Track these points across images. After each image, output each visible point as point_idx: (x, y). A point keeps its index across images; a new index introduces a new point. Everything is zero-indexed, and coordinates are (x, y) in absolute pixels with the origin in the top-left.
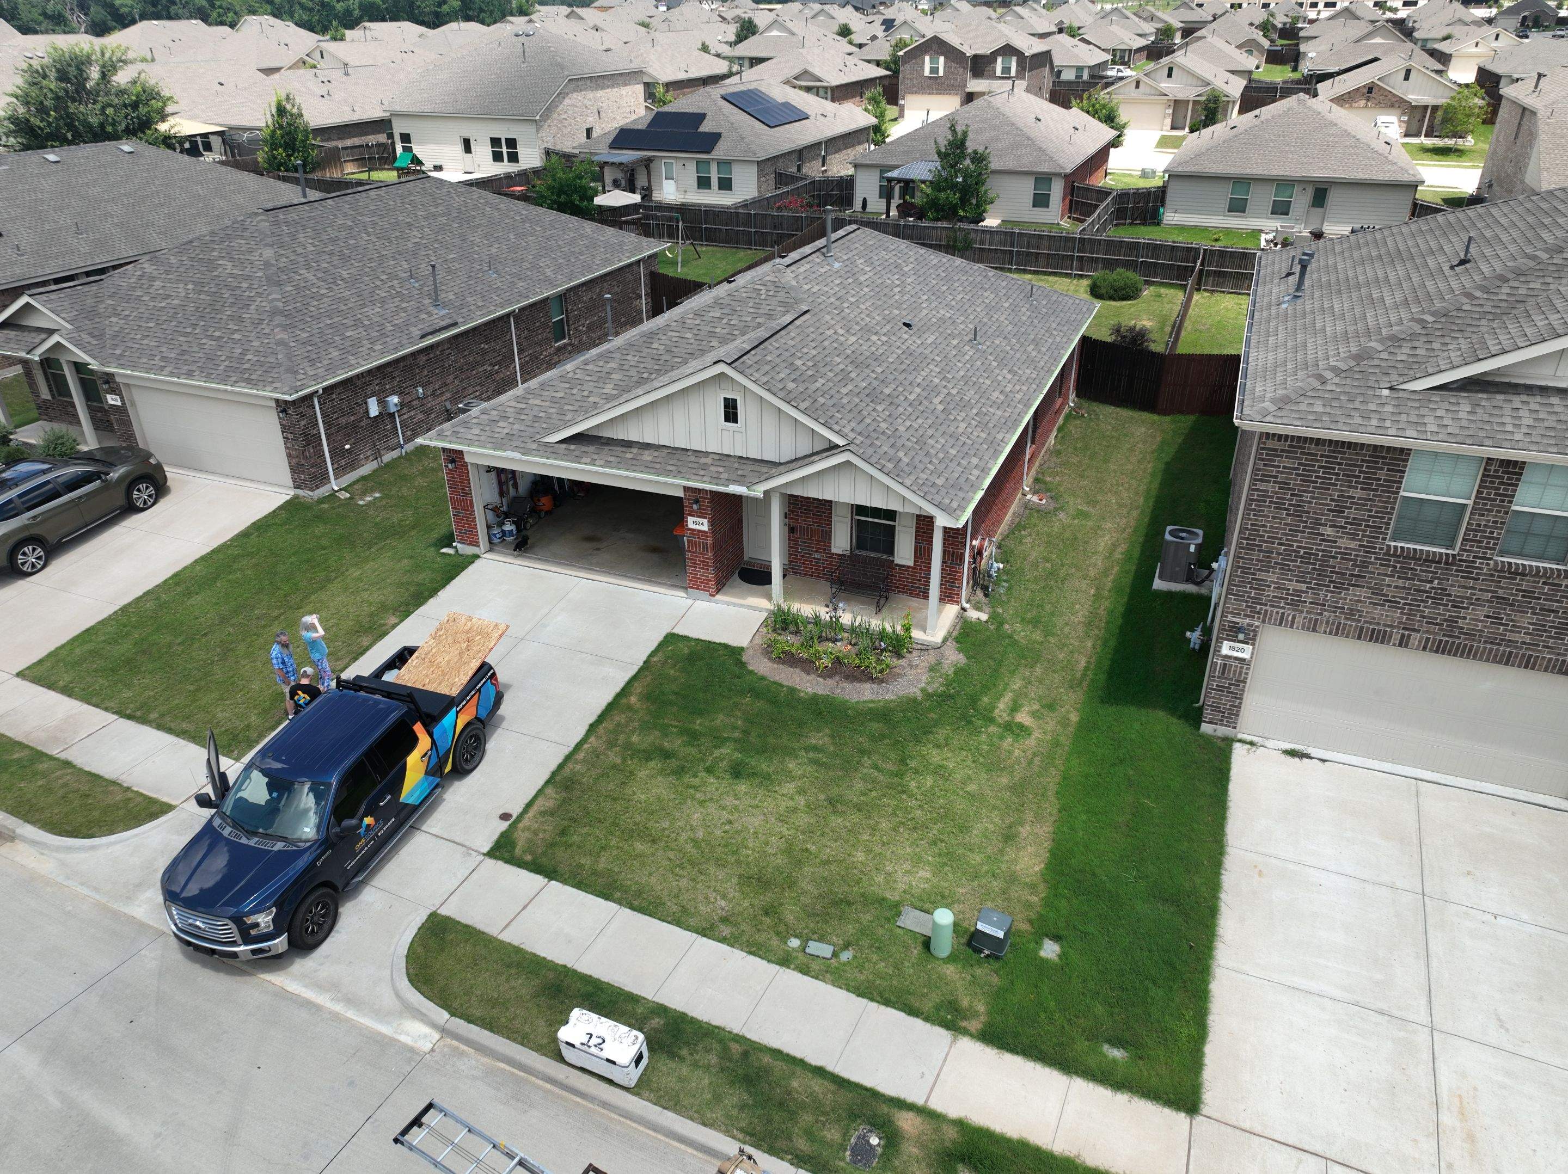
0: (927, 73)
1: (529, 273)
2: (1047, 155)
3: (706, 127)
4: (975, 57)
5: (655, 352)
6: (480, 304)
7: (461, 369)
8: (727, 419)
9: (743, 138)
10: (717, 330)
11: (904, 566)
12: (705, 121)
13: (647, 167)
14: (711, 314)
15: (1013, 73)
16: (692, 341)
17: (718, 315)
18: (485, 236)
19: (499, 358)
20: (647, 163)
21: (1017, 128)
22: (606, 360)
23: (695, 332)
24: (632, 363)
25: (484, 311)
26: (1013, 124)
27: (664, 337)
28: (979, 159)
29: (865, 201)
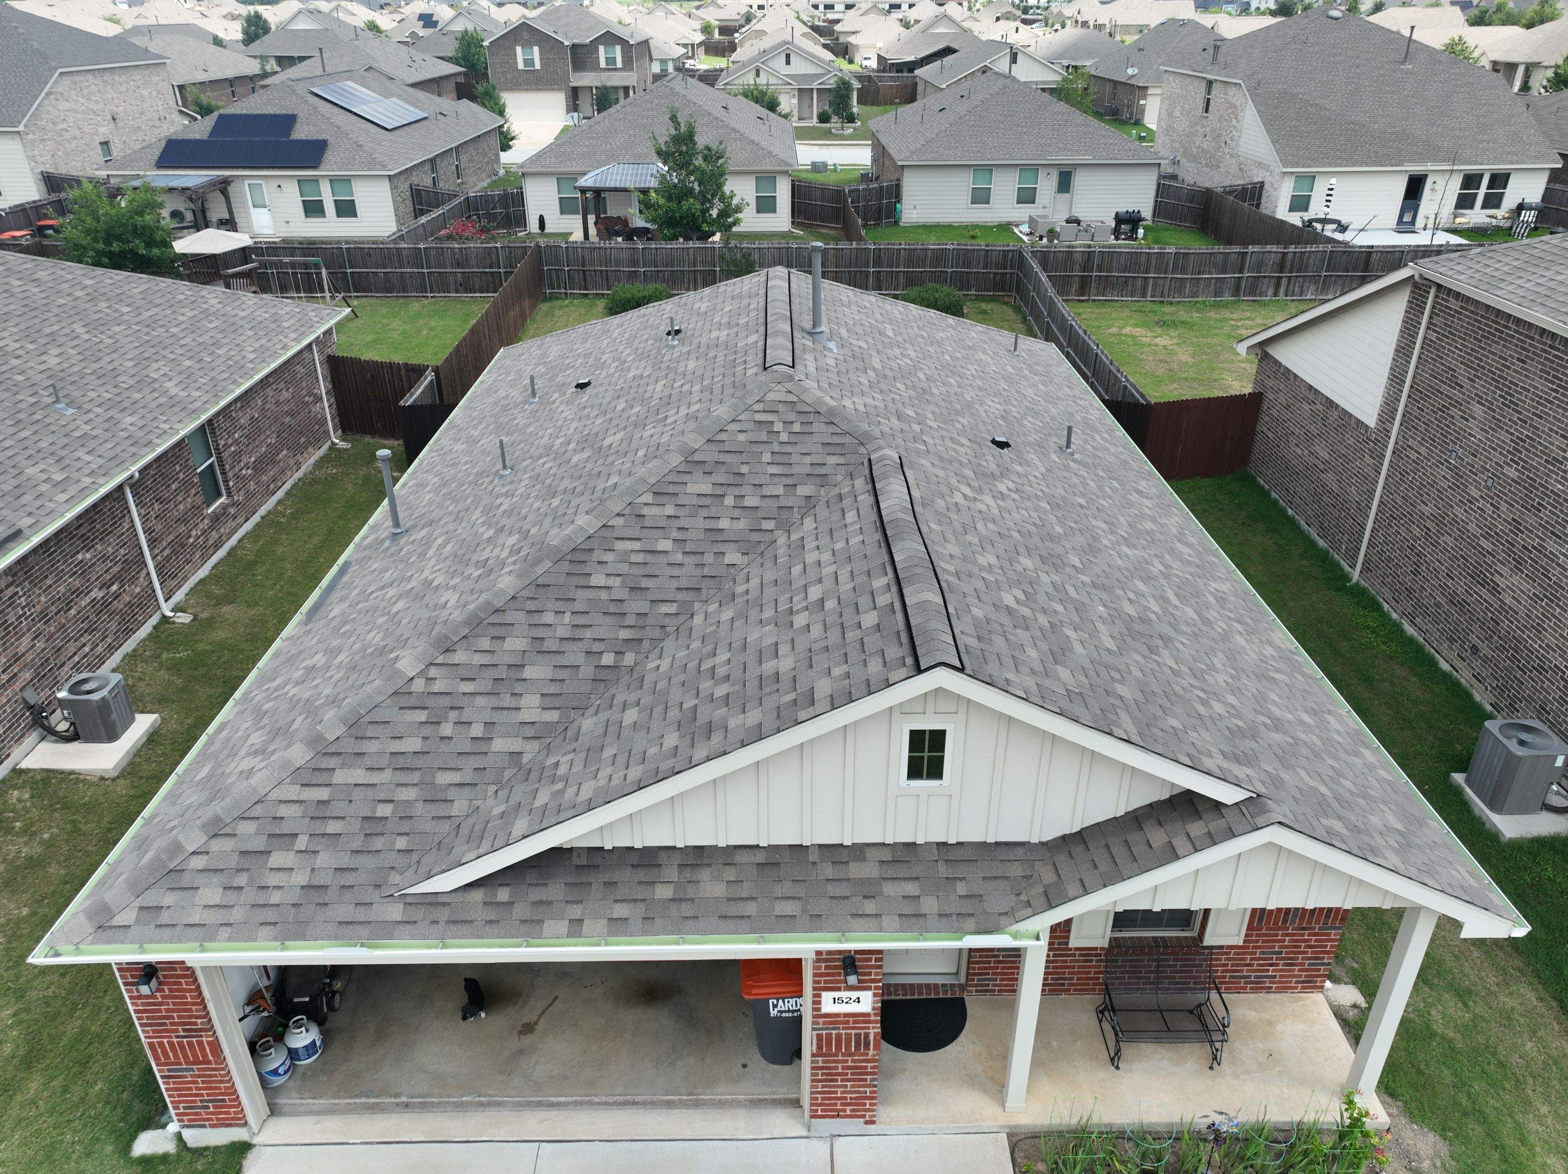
0: (521, 66)
1: (137, 396)
2: (763, 149)
3: (301, 132)
4: (574, 46)
5: (604, 595)
6: (58, 477)
7: (44, 616)
8: (915, 772)
9: (360, 146)
10: (724, 524)
11: (1221, 947)
12: (298, 126)
13: (224, 193)
14: (692, 489)
15: (619, 64)
16: (679, 557)
17: (707, 488)
18: (27, 334)
19: (116, 569)
20: (223, 186)
21: (717, 119)
22: (494, 631)
23: (675, 534)
24: (562, 632)
25: (72, 491)
26: (710, 114)
27: (609, 557)
28: (711, 156)
29: (542, 220)
